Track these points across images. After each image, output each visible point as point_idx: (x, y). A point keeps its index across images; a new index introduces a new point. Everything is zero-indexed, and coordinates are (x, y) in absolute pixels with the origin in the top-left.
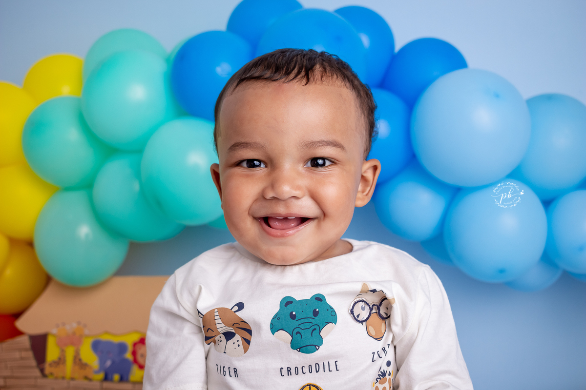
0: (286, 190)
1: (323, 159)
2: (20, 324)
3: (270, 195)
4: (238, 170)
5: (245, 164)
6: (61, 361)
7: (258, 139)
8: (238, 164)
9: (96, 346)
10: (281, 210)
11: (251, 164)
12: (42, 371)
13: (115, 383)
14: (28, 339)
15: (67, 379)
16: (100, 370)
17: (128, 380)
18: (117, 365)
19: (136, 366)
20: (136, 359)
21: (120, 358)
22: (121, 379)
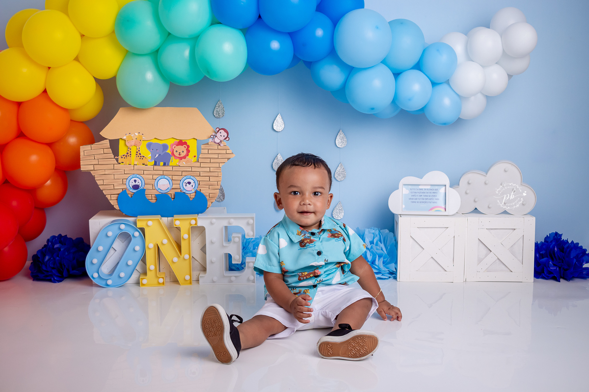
0: (307, 202)
1: (318, 192)
2: (103, 133)
4: (290, 196)
5: (293, 193)
8: (291, 193)
9: (149, 146)
10: (305, 209)
11: (295, 193)
12: (117, 160)
13: (161, 167)
14: (109, 142)
15: (132, 165)
16: (152, 159)
17: (168, 165)
18: (162, 157)
19: (173, 157)
20: (173, 153)
21: (164, 152)
22: (164, 164)
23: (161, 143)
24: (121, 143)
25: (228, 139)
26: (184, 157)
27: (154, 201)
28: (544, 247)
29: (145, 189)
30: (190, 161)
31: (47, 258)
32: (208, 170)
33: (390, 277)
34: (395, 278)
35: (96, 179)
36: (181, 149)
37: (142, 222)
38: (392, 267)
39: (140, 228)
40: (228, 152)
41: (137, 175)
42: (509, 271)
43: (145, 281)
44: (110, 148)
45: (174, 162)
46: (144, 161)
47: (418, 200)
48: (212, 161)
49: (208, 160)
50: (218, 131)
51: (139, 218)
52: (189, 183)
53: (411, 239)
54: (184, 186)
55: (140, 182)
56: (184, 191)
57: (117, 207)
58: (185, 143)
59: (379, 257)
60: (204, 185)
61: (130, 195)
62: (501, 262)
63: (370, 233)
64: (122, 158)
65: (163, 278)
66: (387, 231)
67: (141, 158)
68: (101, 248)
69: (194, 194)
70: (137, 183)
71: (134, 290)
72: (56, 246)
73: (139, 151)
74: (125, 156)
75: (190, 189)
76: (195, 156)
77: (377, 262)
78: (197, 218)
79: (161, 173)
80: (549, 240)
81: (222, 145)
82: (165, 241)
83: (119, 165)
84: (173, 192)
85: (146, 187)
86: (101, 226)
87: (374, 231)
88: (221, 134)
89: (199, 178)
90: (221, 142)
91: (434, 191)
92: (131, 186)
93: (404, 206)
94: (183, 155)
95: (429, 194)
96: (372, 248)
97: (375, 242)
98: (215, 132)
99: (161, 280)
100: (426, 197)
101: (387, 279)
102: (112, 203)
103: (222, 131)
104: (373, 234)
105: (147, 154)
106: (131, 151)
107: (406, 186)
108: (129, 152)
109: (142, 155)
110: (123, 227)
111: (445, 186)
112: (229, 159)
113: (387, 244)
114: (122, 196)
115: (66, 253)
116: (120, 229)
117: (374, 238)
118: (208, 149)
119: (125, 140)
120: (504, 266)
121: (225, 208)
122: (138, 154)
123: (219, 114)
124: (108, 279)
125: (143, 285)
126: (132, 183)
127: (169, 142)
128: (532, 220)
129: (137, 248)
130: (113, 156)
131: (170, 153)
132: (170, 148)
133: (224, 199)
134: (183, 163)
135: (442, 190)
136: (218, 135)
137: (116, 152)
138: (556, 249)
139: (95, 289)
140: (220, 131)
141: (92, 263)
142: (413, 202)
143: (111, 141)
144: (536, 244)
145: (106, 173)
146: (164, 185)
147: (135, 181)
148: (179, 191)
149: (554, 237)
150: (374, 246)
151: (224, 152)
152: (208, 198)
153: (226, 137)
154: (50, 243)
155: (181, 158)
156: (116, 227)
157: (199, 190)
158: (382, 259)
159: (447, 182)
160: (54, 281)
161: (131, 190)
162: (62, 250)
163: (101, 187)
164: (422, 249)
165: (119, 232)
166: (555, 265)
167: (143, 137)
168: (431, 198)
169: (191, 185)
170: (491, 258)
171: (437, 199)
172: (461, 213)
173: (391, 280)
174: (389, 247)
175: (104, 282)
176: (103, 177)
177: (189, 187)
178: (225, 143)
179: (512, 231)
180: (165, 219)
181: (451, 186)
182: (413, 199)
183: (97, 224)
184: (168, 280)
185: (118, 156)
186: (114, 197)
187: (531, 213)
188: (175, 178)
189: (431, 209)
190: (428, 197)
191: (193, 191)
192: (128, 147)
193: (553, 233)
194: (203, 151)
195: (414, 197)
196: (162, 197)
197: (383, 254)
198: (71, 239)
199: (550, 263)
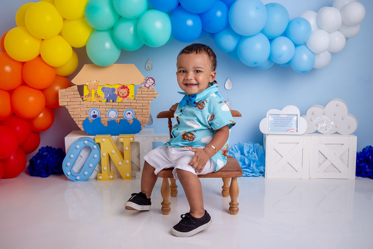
0: (190, 77)
1: (199, 71)
2: (73, 81)
3: (186, 79)
4: (180, 73)
5: (182, 72)
6: (90, 95)
7: (184, 66)
8: (180, 72)
9: (103, 89)
10: (189, 82)
11: (183, 71)
12: (82, 99)
13: (111, 103)
14: (77, 87)
15: (92, 102)
16: (105, 98)
17: (116, 102)
18: (111, 96)
19: (119, 96)
20: (118, 94)
21: (113, 94)
22: (113, 101)
23: (111, 87)
24: (85, 87)
25: (154, 84)
26: (126, 97)
27: (106, 125)
28: (362, 155)
29: (100, 118)
30: (130, 99)
31: (39, 161)
32: (141, 105)
33: (260, 175)
34: (264, 176)
35: (69, 111)
36: (124, 91)
37: (99, 139)
38: (261, 168)
39: (98, 143)
40: (154, 93)
41: (96, 109)
42: (339, 172)
43: (100, 177)
44: (78, 91)
45: (119, 99)
46: (100, 99)
47: (279, 125)
48: (144, 99)
49: (142, 99)
50: (148, 80)
51: (97, 136)
52: (129, 113)
53: (274, 151)
54: (126, 116)
55: (97, 113)
56: (126, 119)
57: (82, 129)
58: (127, 87)
59: (253, 162)
60: (139, 114)
61: (91, 122)
62: (334, 166)
63: (247, 146)
64: (86, 97)
65: (112, 175)
66: (258, 145)
67: (98, 97)
68: (72, 156)
69: (132, 120)
70: (95, 114)
71: (94, 183)
72: (45, 154)
73: (97, 92)
74: (87, 96)
75: (130, 117)
76: (133, 96)
77: (252, 165)
78: (134, 137)
79: (111, 107)
80: (366, 151)
81: (150, 88)
82: (114, 151)
83: (83, 102)
84: (119, 120)
85: (102, 116)
86: (73, 141)
87: (250, 145)
88: (150, 81)
89: (135, 110)
90: (150, 86)
91: (290, 119)
92: (92, 116)
93: (269, 129)
94: (125, 95)
95: (286, 121)
96: (248, 156)
97: (250, 152)
98: (146, 80)
99: (111, 177)
100: (285, 123)
101: (258, 176)
102: (79, 127)
103: (150, 79)
104: (249, 146)
105: (102, 94)
106: (92, 92)
107: (271, 115)
108: (90, 93)
109: (99, 95)
110: (86, 142)
111: (297, 115)
112: (155, 97)
113: (259, 153)
114: (86, 122)
115: (51, 158)
116: (84, 143)
117: (250, 149)
118: (142, 91)
119: (87, 86)
120: (335, 169)
121: (153, 129)
122: (96, 94)
123: (149, 68)
124: (77, 176)
125: (100, 180)
126: (92, 114)
127: (116, 87)
128: (355, 138)
129: (96, 156)
130: (80, 96)
131: (117, 94)
132: (116, 90)
133: (152, 123)
134: (125, 100)
135: (295, 118)
136: (148, 82)
137: (81, 93)
138: (370, 157)
139: (69, 182)
140: (149, 79)
141: (67, 166)
142: (276, 126)
143: (78, 86)
144: (357, 154)
145: (76, 107)
146: (113, 115)
147: (94, 112)
148: (123, 118)
149: (369, 149)
150: (250, 155)
151: (152, 93)
152: (141, 123)
153: (153, 83)
154: (41, 152)
155: (124, 97)
156: (82, 142)
157: (136, 118)
158: (255, 164)
159: (298, 113)
160: (43, 177)
161: (91, 118)
162: (48, 156)
163: (72, 116)
164: (281, 157)
165: (84, 146)
166: (369, 168)
167: (99, 84)
168: (287, 123)
169: (130, 114)
170: (327, 163)
171: (292, 124)
172: (308, 133)
173: (261, 177)
174: (260, 155)
175: (74, 178)
176: (74, 110)
177: (129, 116)
178: (152, 87)
179: (341, 145)
180: (114, 137)
181: (301, 116)
182: (275, 124)
183: (70, 140)
184: (116, 176)
185: (83, 96)
186: (80, 123)
187: (354, 134)
188: (120, 110)
189: (288, 131)
190: (286, 123)
191: (132, 118)
192: (89, 90)
193: (368, 146)
194: (138, 93)
195: (277, 123)
196: (112, 123)
197: (255, 160)
198: (54, 148)
199: (367, 166)
